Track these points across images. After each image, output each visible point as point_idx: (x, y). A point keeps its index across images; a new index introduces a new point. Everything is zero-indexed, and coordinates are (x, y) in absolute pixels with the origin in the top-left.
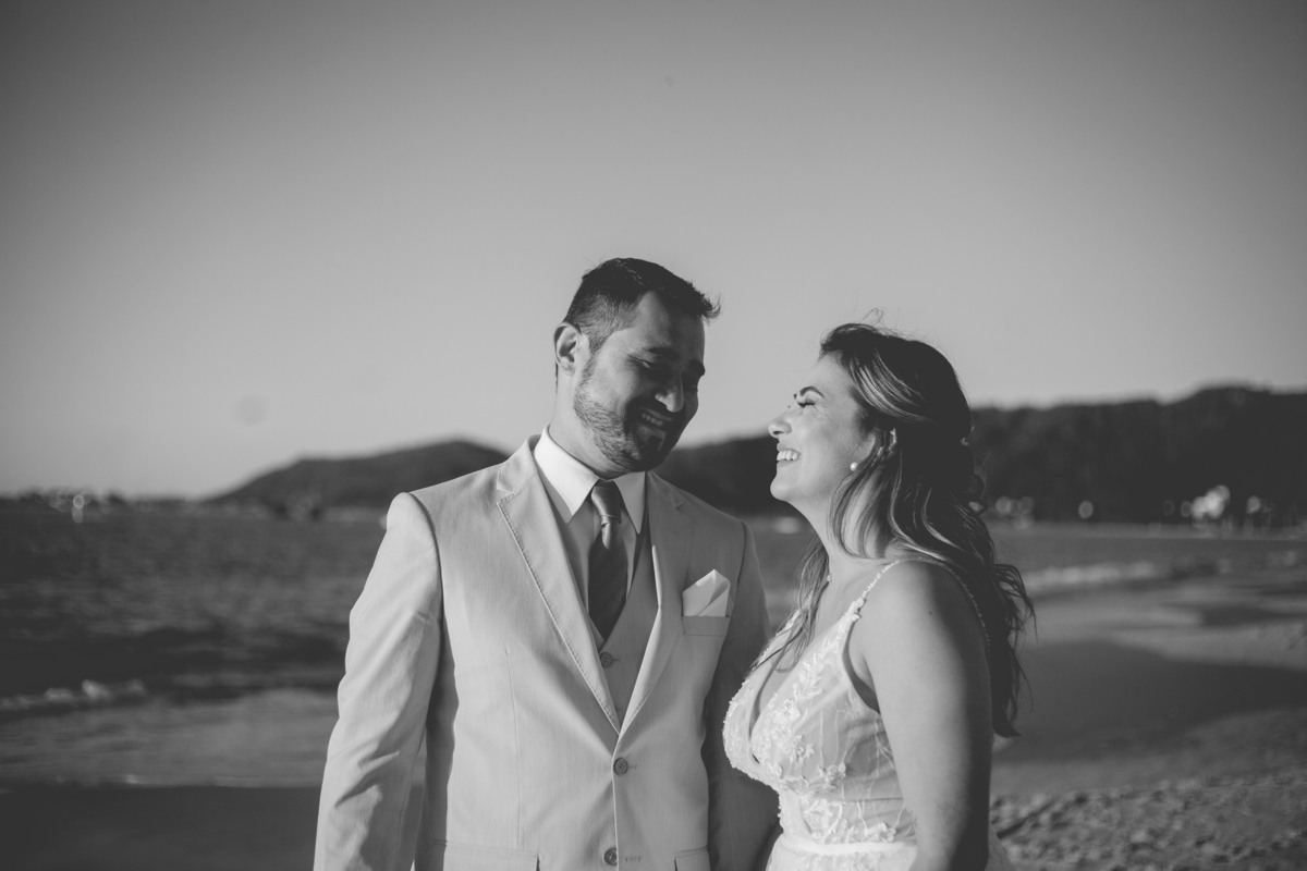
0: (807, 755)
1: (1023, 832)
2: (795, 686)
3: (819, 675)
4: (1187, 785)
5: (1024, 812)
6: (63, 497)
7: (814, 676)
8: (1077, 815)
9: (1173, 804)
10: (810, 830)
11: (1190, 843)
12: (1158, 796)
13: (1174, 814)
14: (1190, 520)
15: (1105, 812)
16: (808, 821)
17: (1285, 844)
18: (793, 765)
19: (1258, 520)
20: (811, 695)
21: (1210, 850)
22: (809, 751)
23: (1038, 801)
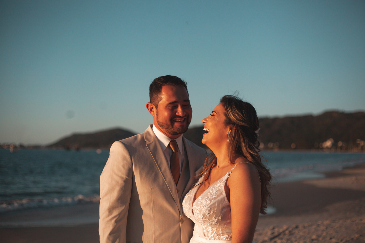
0: (211, 213)
1: (281, 236)
2: (209, 194)
3: (217, 191)
4: (326, 222)
5: (281, 230)
6: (7, 145)
7: (215, 192)
8: (296, 231)
9: (322, 228)
10: (205, 235)
11: (328, 239)
12: (318, 225)
13: (323, 231)
14: (322, 149)
15: (304, 230)
16: (205, 233)
17: (355, 239)
18: (206, 216)
19: (341, 148)
20: (214, 197)
21: (334, 240)
22: (212, 212)
23: (285, 227)
